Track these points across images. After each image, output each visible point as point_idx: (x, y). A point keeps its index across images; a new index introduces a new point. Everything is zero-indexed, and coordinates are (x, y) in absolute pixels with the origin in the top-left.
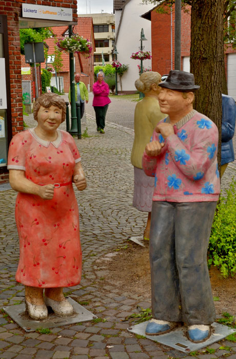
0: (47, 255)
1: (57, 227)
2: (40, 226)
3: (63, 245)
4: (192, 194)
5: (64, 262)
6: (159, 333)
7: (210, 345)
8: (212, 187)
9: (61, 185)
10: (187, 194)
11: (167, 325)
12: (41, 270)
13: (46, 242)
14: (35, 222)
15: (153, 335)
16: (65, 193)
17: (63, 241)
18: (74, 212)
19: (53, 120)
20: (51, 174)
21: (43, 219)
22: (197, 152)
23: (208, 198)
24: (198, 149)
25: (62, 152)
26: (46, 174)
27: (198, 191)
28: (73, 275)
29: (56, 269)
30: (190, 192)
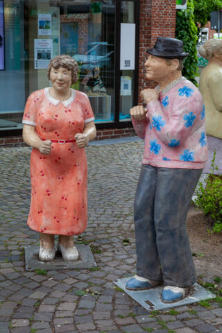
0: (50, 205)
1: (61, 180)
2: (45, 177)
3: (65, 197)
4: (169, 160)
5: (65, 213)
6: (137, 288)
7: (177, 307)
8: (192, 155)
9: (66, 142)
10: (165, 159)
11: (147, 283)
12: (44, 217)
13: (50, 192)
14: (41, 174)
15: (131, 290)
16: (69, 149)
17: (65, 193)
18: (79, 167)
19: (61, 80)
20: (56, 131)
21: (49, 171)
22: (174, 119)
23: (186, 166)
24: (175, 116)
25: (70, 111)
26: (52, 130)
27: (176, 158)
28: (73, 225)
29: (57, 218)
30: (168, 158)
